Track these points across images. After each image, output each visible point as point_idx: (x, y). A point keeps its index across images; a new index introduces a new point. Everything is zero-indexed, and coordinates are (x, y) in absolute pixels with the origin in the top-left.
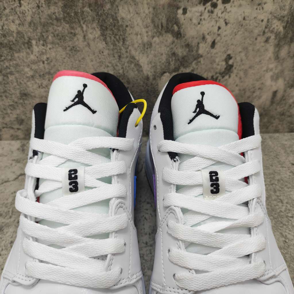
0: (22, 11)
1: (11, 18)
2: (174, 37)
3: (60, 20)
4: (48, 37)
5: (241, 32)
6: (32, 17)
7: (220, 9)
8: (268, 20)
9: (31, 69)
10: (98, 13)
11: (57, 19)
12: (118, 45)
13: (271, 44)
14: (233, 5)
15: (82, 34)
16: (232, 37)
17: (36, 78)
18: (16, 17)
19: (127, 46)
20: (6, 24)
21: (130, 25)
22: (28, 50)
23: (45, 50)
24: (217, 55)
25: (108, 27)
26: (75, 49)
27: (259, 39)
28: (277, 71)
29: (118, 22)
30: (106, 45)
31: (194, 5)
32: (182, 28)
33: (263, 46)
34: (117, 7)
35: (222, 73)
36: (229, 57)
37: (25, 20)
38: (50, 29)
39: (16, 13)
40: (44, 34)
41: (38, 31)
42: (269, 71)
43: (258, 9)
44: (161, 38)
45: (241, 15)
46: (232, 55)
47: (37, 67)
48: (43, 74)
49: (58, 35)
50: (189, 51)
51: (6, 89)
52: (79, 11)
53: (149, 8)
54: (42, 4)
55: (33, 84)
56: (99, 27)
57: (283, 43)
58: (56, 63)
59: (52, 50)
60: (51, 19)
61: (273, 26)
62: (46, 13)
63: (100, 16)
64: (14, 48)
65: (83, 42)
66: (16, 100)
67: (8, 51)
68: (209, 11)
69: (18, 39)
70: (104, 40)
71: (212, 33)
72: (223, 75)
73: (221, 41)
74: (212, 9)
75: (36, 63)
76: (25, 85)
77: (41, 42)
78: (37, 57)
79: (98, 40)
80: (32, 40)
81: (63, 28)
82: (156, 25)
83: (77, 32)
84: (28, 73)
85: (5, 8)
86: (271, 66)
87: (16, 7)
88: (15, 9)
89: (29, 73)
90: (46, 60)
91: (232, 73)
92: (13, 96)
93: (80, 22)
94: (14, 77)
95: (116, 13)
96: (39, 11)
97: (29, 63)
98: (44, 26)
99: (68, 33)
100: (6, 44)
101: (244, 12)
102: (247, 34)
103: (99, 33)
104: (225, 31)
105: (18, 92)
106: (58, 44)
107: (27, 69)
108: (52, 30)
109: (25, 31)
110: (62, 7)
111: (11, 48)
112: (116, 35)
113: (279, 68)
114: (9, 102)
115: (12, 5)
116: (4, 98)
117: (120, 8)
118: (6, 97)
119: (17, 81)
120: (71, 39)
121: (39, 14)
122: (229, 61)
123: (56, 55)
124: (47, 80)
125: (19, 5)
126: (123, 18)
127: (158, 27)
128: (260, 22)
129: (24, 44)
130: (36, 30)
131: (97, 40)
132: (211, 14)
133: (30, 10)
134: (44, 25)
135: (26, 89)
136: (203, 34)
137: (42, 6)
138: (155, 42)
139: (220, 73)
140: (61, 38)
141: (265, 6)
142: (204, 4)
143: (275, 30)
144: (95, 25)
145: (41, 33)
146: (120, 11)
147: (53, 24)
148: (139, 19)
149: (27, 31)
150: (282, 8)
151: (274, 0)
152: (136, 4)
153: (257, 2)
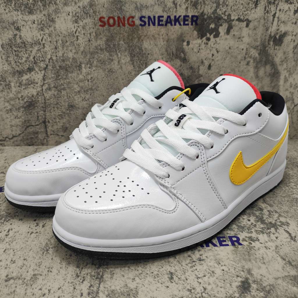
0: (78, 43)
1: (70, 48)
2: (181, 62)
3: (103, 50)
4: (93, 62)
5: (229, 58)
6: (84, 48)
7: (213, 42)
8: (247, 48)
9: (79, 85)
10: (129, 45)
11: (101, 49)
13: (251, 66)
14: (221, 39)
15: (117, 60)
16: (222, 61)
17: (81, 93)
18: (73, 48)
20: (66, 53)
21: (150, 53)
22: (78, 71)
23: (91, 71)
24: (213, 75)
25: (135, 54)
26: (111, 71)
27: (242, 63)
29: (143, 51)
30: (133, 68)
31: (194, 39)
32: (187, 55)
33: (246, 68)
34: (142, 41)
37: (79, 50)
38: (96, 56)
39: (74, 45)
40: (91, 60)
41: (87, 57)
43: (239, 41)
44: (172, 62)
45: (227, 45)
47: (83, 85)
48: (87, 90)
49: (100, 61)
50: (192, 72)
51: (58, 101)
52: (117, 44)
53: (164, 41)
54: (92, 39)
55: (78, 97)
56: (129, 55)
57: (260, 65)
58: (97, 81)
59: (95, 71)
60: (97, 49)
61: (251, 53)
62: (94, 45)
63: (131, 47)
64: (69, 70)
65: (118, 65)
66: (64, 110)
67: (65, 72)
68: (205, 43)
69: (73, 63)
70: (132, 64)
71: (208, 58)
73: (215, 64)
74: (207, 41)
75: (83, 81)
76: (72, 98)
77: (89, 66)
78: (84, 77)
79: (128, 64)
80: (82, 64)
81: (105, 55)
82: (169, 53)
83: (114, 58)
84: (76, 89)
85: (67, 42)
88: (74, 42)
89: (77, 88)
90: (90, 79)
92: (63, 107)
93: (116, 51)
94: (65, 92)
95: (141, 45)
96: (90, 43)
97: (78, 81)
98: (92, 54)
99: (108, 59)
100: (64, 67)
101: (229, 44)
102: (233, 59)
103: (129, 59)
104: (217, 57)
105: (67, 104)
106: (100, 67)
107: (76, 86)
108: (97, 57)
109: (78, 57)
110: (105, 41)
111: (66, 70)
112: (141, 60)
113: (260, 85)
114: (59, 112)
115: (72, 39)
116: (56, 109)
117: (144, 42)
118: (57, 108)
119: (67, 95)
120: (110, 63)
121: (89, 46)
123: (98, 75)
124: (89, 94)
125: (76, 39)
126: (146, 49)
127: (170, 55)
128: (242, 51)
129: (76, 67)
130: (86, 57)
131: (127, 64)
132: (206, 45)
133: (83, 43)
135: (73, 102)
136: (202, 60)
137: (92, 40)
140: (102, 62)
141: (243, 39)
142: (201, 38)
143: (253, 57)
144: (126, 53)
145: (89, 59)
146: (144, 43)
147: (98, 53)
148: (157, 49)
149: (80, 57)
150: (255, 40)
151: (249, 35)
152: (155, 39)
153: (238, 37)
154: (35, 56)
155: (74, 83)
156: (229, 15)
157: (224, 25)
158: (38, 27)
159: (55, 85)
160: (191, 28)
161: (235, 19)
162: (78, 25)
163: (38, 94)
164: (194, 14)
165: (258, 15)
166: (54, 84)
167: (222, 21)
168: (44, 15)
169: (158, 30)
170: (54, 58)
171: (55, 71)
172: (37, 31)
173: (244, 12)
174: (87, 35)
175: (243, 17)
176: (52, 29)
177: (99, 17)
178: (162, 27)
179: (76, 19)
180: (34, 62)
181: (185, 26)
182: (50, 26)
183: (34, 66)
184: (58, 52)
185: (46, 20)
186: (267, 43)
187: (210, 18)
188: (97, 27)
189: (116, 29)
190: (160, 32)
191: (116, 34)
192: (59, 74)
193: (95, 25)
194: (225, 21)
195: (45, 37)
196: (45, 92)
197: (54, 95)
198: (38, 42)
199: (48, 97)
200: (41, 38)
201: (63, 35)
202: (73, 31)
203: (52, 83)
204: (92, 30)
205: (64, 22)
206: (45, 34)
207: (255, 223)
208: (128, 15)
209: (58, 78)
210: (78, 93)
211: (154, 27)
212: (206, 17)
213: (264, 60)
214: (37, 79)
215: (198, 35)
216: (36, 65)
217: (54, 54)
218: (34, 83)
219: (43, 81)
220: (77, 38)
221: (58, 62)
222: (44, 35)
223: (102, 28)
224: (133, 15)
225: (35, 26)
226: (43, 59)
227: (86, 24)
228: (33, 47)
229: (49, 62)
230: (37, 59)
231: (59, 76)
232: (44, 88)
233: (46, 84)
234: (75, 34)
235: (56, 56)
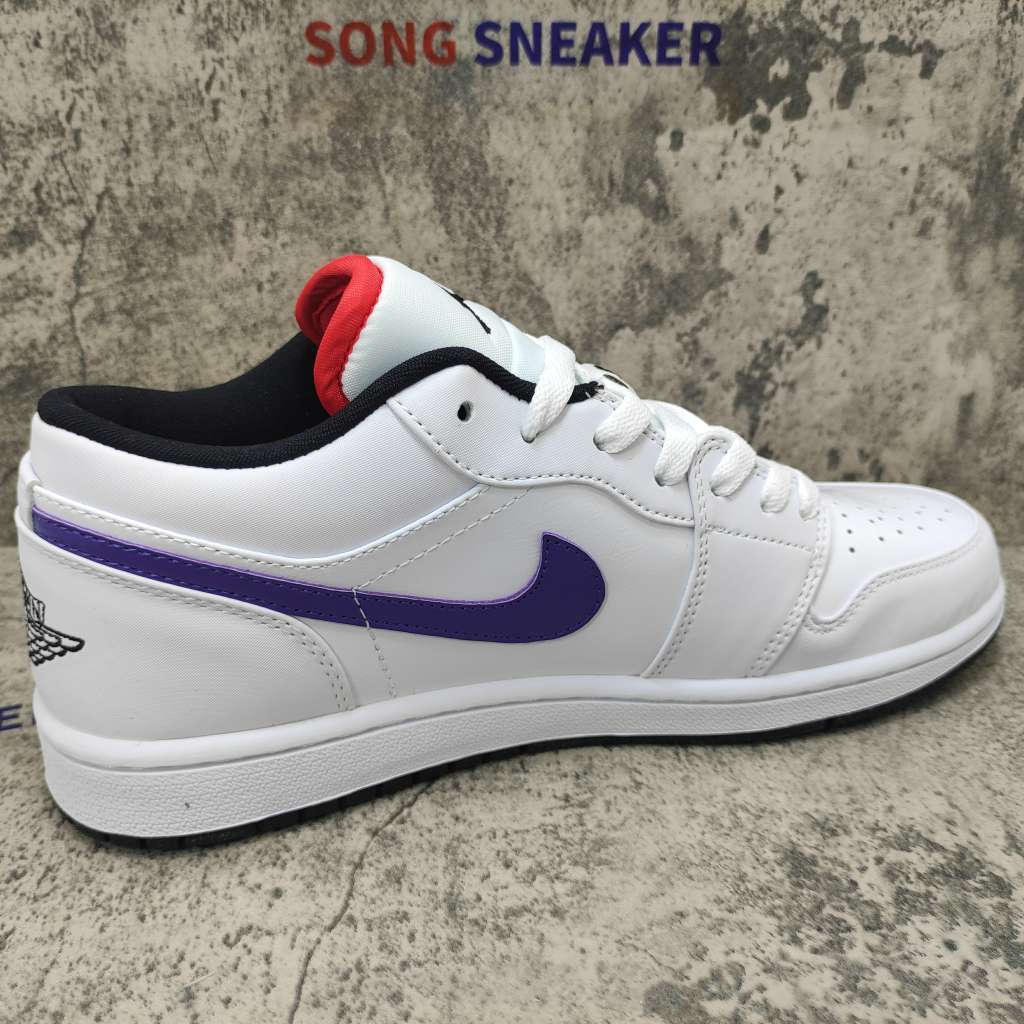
0: (217, 132)
1: (185, 150)
2: (646, 216)
3: (322, 160)
4: (281, 210)
5: (845, 205)
6: (244, 151)
7: (780, 135)
8: (922, 167)
9: (221, 306)
10: (430, 141)
11: (315, 159)
12: (482, 236)
13: (939, 241)
14: (816, 123)
15: (381, 204)
16: (817, 217)
17: (231, 336)
18: (200, 150)
19: (507, 242)
20: (170, 169)
21: (518, 178)
22: (220, 248)
23: (270, 248)
24: (774, 274)
25: (456, 182)
26: (355, 248)
27: (900, 224)
28: (964, 330)
29: (486, 169)
30: (447, 237)
31: (702, 122)
32: (670, 189)
33: (914, 249)
34: (486, 125)
35: (798, 332)
36: (814, 281)
37: (224, 159)
38: (292, 185)
39: (202, 138)
40: (271, 201)
41: (255, 190)
42: (939, 327)
43: (890, 135)
44: (609, 218)
45: (841, 152)
46: (821, 276)
47: (238, 303)
48: (255, 325)
49: (311, 206)
50: (692, 260)
51: (138, 369)
52: (378, 136)
53: (574, 131)
54: (277, 113)
55: (219, 355)
56: (429, 183)
57: (973, 240)
59: (288, 249)
60: (297, 159)
61: (939, 188)
62: (285, 141)
63: (437, 152)
64: (179, 241)
65: (382, 225)
67: (162, 249)
68: (746, 142)
69: (198, 213)
70: (442, 221)
71: (757, 205)
72: (799, 338)
73: (787, 229)
74: (756, 134)
75: (239, 288)
76: (195, 359)
77: (262, 225)
78: (244, 271)
79: (426, 221)
80: (234, 217)
81: (329, 183)
82: (595, 179)
83: (366, 195)
84: (210, 322)
85: (171, 124)
86: (947, 311)
87: (203, 121)
88: (200, 127)
89: (212, 318)
90: (269, 281)
91: (825, 331)
93: (377, 168)
94: (166, 333)
95: (480, 143)
96: (266, 132)
97: (219, 289)
98: (274, 177)
99: (342, 199)
100: (160, 228)
101: (848, 145)
102: (862, 210)
103: (429, 200)
104: (797, 200)
106: (309, 231)
107: (208, 309)
108: (298, 190)
109: (220, 190)
110: (332, 123)
111: (171, 242)
112: (479, 207)
113: (972, 318)
115: (194, 114)
117: (493, 129)
119: (174, 344)
120: (349, 216)
121: (263, 143)
122: (813, 294)
123: (300, 265)
125: (212, 115)
126: (499, 159)
127: (601, 186)
128: (900, 176)
129: (210, 228)
130: (250, 189)
131: (422, 221)
132: (750, 148)
133: (240, 130)
134: (275, 174)
135: (197, 372)
136: (732, 209)
137: (275, 121)
138: (591, 230)
139: (789, 333)
140: (319, 212)
141: (908, 128)
142: (733, 121)
143: (946, 199)
144: (419, 177)
145: (264, 198)
146: (493, 137)
147: (299, 173)
148: (546, 161)
149: (225, 190)
150: (959, 133)
151: (932, 111)
152: (539, 118)
153: (886, 116)
154: (42, 180)
155: (201, 298)
156: (853, 25)
157: (829, 66)
158: (54, 60)
159: (126, 300)
160: (689, 78)
161: (877, 43)
162: (217, 56)
163: (53, 338)
164: (702, 18)
165: (974, 25)
166: (120, 298)
167: (823, 47)
168: (78, 12)
169: (553, 81)
170: (120, 191)
171: (123, 243)
172: (48, 79)
173: (914, 14)
174: (256, 99)
175: (912, 32)
176: (110, 68)
177: (305, 22)
178: (568, 68)
179: (209, 31)
180: (35, 206)
181: (665, 69)
182: (101, 59)
183: (35, 222)
184: (136, 165)
185: (86, 34)
186: (1006, 147)
187: (770, 34)
188: (296, 65)
189: (377, 76)
190: (560, 89)
191: (378, 94)
192: (141, 256)
193: (290, 57)
194: (832, 50)
195: (82, 105)
196: (83, 330)
197: (120, 343)
198: (54, 122)
199: (94, 353)
200: (64, 107)
201: (156, 97)
202: (197, 80)
203: (111, 293)
204: (275, 76)
205: (159, 41)
206: (80, 92)
207: (978, 963)
208: (425, 17)
209: (134, 275)
210: (217, 339)
211: (538, 68)
212: (752, 29)
213: (992, 215)
214: (52, 277)
215: (719, 105)
216: (46, 220)
217: (120, 174)
218: (38, 291)
219: (74, 285)
220: (215, 111)
221: (136, 208)
222: (77, 96)
223: (318, 68)
224: (449, 15)
225: (41, 55)
226: (72, 193)
227: (252, 50)
228: (34, 143)
229: (99, 207)
230: (49, 194)
231: (140, 265)
232: (80, 312)
233: (87, 299)
234: (204, 93)
235: (129, 184)
